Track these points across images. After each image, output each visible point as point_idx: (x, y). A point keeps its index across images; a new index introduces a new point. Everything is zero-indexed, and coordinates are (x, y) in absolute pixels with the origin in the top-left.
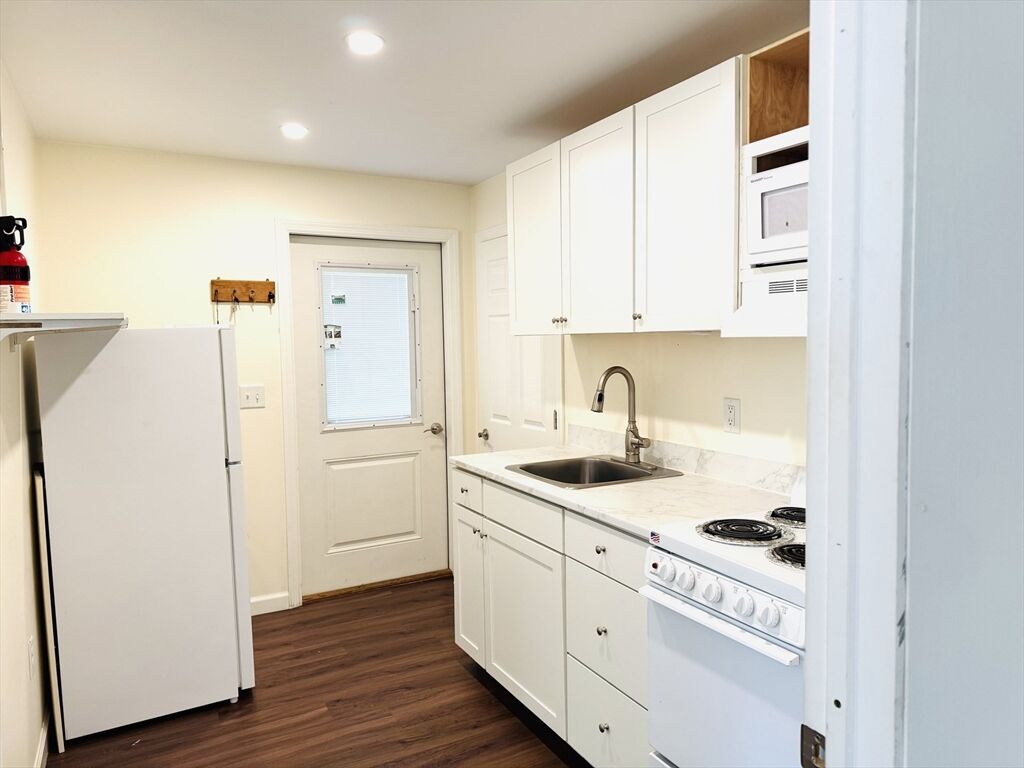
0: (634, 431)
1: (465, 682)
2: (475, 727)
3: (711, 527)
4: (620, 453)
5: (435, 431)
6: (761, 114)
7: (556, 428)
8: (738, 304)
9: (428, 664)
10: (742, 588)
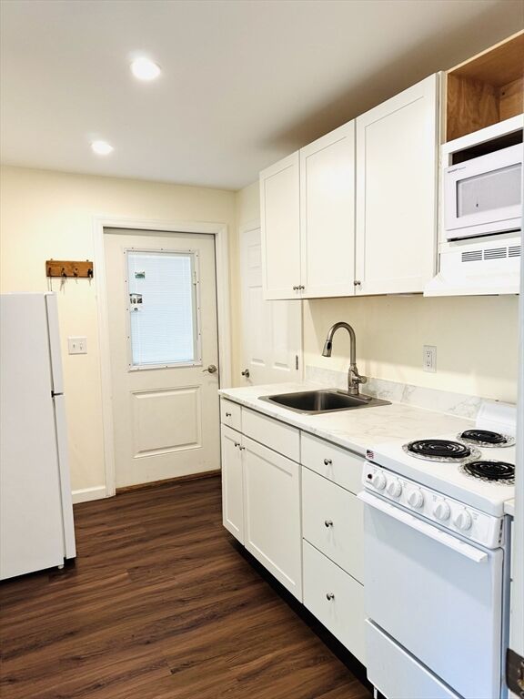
0: (355, 371)
1: (229, 555)
2: (236, 589)
3: (414, 446)
4: (344, 387)
5: (211, 371)
6: (456, 119)
7: (297, 368)
8: (437, 270)
9: (204, 540)
10: (440, 497)
